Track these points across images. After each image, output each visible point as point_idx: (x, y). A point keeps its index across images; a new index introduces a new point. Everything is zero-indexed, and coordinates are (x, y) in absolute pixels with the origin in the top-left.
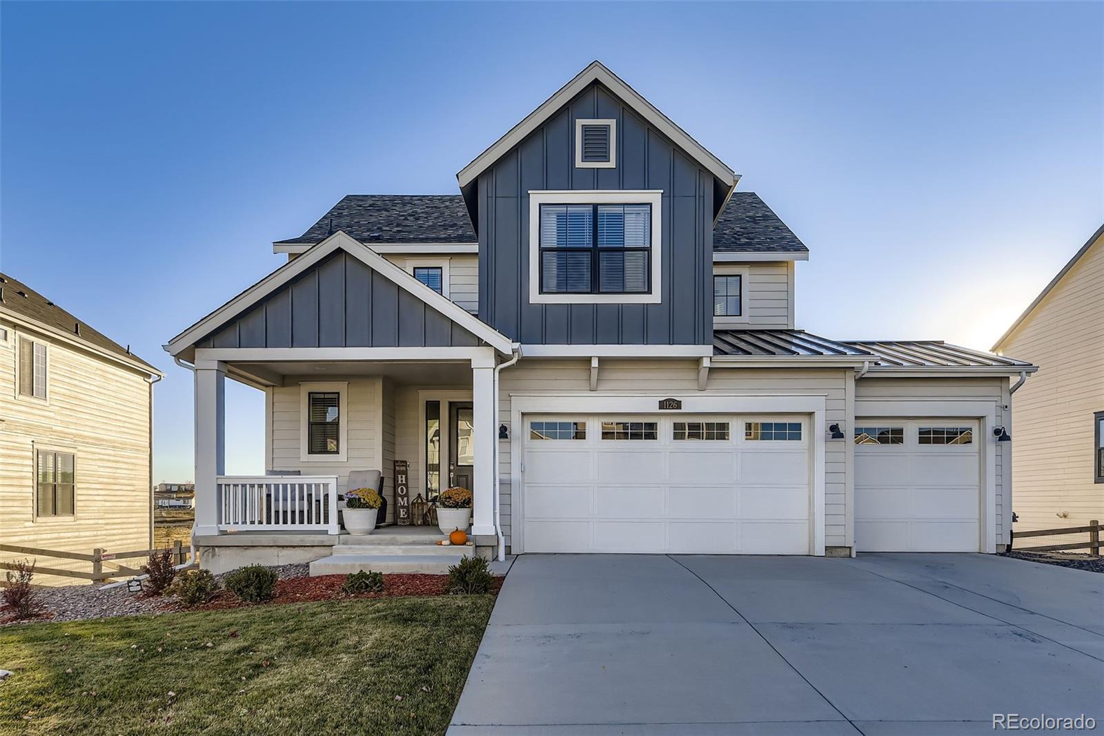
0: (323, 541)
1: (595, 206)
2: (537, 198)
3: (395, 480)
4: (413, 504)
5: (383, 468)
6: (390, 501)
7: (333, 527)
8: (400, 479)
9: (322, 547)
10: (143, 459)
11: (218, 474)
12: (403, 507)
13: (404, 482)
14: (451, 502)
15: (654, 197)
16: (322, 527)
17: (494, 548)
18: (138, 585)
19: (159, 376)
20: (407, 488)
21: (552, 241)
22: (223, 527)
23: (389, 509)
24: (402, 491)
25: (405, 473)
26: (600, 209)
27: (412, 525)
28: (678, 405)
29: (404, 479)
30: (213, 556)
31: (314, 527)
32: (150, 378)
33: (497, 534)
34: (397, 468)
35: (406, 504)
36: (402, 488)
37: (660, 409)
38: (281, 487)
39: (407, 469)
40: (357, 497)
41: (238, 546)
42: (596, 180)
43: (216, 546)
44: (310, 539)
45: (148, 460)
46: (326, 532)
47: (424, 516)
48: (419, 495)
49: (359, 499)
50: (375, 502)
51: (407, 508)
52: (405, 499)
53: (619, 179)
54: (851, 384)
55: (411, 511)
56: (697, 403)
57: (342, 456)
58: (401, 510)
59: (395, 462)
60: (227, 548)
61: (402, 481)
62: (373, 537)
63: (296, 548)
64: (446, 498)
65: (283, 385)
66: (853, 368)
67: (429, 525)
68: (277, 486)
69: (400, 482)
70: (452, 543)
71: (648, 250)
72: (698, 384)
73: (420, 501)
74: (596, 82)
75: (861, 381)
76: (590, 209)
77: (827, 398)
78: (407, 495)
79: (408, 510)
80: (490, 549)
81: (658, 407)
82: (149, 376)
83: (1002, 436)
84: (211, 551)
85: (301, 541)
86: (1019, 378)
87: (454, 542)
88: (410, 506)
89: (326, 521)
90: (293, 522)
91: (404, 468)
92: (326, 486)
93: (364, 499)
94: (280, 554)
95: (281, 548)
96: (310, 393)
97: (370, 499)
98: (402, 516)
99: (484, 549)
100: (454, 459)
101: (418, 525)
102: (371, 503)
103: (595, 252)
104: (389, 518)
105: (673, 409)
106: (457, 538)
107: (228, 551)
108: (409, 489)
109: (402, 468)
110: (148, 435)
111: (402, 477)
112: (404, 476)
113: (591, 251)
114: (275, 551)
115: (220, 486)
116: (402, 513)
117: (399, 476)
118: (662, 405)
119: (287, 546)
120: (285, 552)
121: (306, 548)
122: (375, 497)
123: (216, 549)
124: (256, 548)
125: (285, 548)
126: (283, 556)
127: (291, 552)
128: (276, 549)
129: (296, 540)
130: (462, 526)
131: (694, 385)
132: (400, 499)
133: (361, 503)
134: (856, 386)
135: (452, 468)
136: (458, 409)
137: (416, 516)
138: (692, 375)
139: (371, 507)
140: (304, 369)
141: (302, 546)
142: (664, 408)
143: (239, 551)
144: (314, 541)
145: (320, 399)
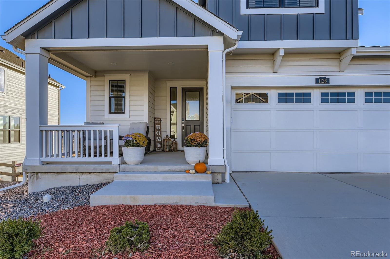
0: (109, 169)
3: (155, 127)
4: (164, 140)
5: (149, 121)
6: (152, 139)
7: (116, 159)
8: (157, 127)
9: (108, 173)
10: (56, 120)
12: (159, 142)
13: (159, 129)
14: (195, 142)
16: (108, 159)
17: (223, 174)
19: (62, 87)
20: (161, 132)
22: (44, 159)
23: (152, 143)
24: (158, 133)
25: (160, 124)
27: (163, 151)
28: (328, 81)
29: (159, 127)
30: (37, 179)
31: (103, 159)
32: (59, 88)
33: (225, 165)
34: (156, 122)
35: (160, 140)
36: (158, 132)
38: (92, 132)
39: (161, 122)
40: (131, 139)
41: (53, 173)
43: (39, 173)
44: (101, 167)
45: (58, 120)
46: (110, 163)
47: (170, 146)
48: (167, 135)
49: (133, 140)
50: (143, 142)
51: (161, 142)
52: (160, 137)
55: (162, 144)
57: (127, 115)
58: (158, 143)
59: (155, 118)
60: (46, 174)
61: (158, 128)
63: (91, 174)
64: (191, 140)
67: (172, 151)
68: (89, 132)
69: (157, 129)
70: (197, 172)
72: (340, 68)
73: (167, 138)
78: (161, 136)
79: (161, 143)
80: (221, 175)
81: (315, 82)
82: (58, 87)
84: (36, 175)
85: (94, 169)
88: (162, 141)
89: (111, 155)
90: (90, 156)
91: (159, 122)
92: (111, 131)
93: (136, 141)
94: (81, 177)
95: (81, 174)
96: (110, 81)
97: (140, 140)
98: (158, 146)
99: (217, 174)
100: (184, 117)
101: (167, 151)
102: (141, 144)
104: (152, 148)
105: (325, 83)
106: (199, 168)
107: (46, 176)
108: (162, 133)
109: (158, 122)
110: (58, 110)
111: (158, 126)
112: (159, 126)
114: (77, 176)
115: (42, 132)
116: (158, 145)
117: (157, 126)
118: (318, 81)
119: (85, 173)
120: (84, 176)
121: (98, 173)
122: (144, 139)
123: (39, 174)
124: (65, 174)
125: (84, 174)
126: (83, 179)
127: (88, 176)
128: (79, 174)
129: (91, 168)
130: (202, 159)
131: (337, 69)
132: (157, 137)
133: (134, 143)
135: (183, 121)
136: (186, 91)
137: (166, 146)
139: (141, 146)
141: (95, 173)
142: (318, 83)
143: (54, 175)
144: (103, 169)
145: (115, 84)
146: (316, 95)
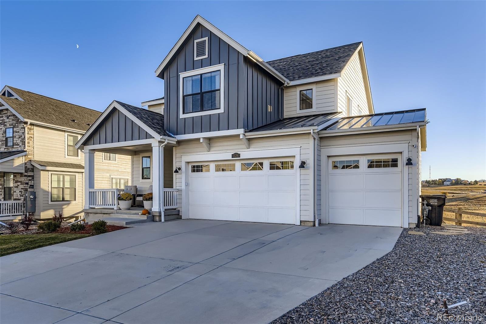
0: (112, 212)
1: (201, 75)
2: (182, 75)
7: (116, 207)
11: (89, 188)
15: (222, 67)
21: (190, 92)
22: (91, 206)
26: (203, 76)
28: (239, 155)
30: (88, 216)
33: (161, 211)
37: (232, 158)
42: (202, 64)
44: (110, 211)
46: (113, 209)
53: (209, 62)
56: (246, 153)
60: (91, 213)
62: (128, 211)
65: (135, 155)
71: (219, 90)
76: (199, 76)
77: (301, 148)
81: (231, 157)
83: (409, 162)
85: (107, 212)
92: (114, 192)
95: (104, 214)
96: (143, 158)
106: (144, 212)
107: (91, 215)
113: (200, 94)
115: (90, 192)
118: (233, 156)
123: (89, 214)
127: (106, 215)
140: (140, 148)
146: (238, 165)
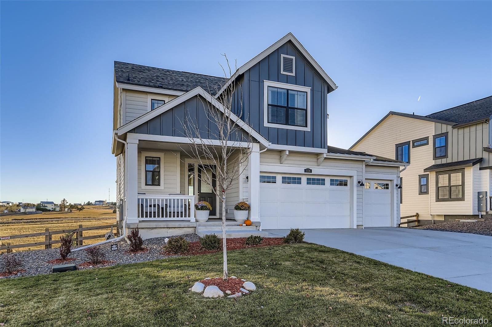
0: (189, 225)
1: (288, 90)
2: (267, 83)
7: (192, 219)
9: (188, 228)
15: (308, 89)
16: (187, 218)
18: (116, 247)
22: (141, 219)
26: (289, 91)
28: (311, 171)
31: (183, 218)
38: (168, 200)
41: (148, 228)
42: (287, 80)
44: (183, 224)
46: (189, 221)
53: (295, 81)
54: (364, 166)
56: (317, 170)
57: (162, 187)
63: (176, 229)
64: (241, 206)
66: (365, 161)
71: (306, 110)
72: (317, 163)
74: (290, 41)
75: (367, 166)
76: (286, 91)
77: (357, 171)
81: (304, 172)
83: (399, 187)
85: (179, 225)
86: (404, 167)
87: (247, 225)
89: (189, 216)
94: (168, 231)
95: (169, 229)
96: (146, 157)
100: (199, 190)
103: (287, 108)
105: (309, 172)
106: (248, 223)
113: (286, 108)
114: (166, 230)
118: (306, 170)
120: (171, 230)
121: (180, 228)
124: (156, 229)
125: (171, 228)
126: (170, 232)
127: (173, 230)
129: (177, 224)
131: (316, 164)
134: (365, 168)
135: (199, 193)
138: (315, 160)
141: (178, 227)
142: (306, 172)
143: (148, 230)
144: (185, 225)
145: (149, 160)
146: (304, 179)
